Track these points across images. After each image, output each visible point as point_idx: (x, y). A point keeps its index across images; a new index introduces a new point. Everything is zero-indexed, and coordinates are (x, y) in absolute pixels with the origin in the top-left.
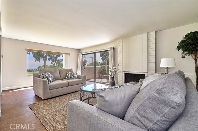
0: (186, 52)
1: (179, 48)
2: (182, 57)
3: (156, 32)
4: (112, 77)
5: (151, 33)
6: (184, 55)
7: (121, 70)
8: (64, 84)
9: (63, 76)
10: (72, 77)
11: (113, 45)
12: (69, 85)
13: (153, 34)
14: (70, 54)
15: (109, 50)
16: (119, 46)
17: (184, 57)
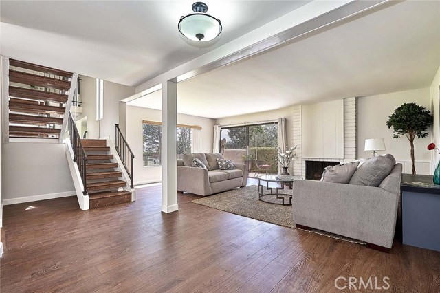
0: (399, 130)
1: (389, 124)
2: (394, 137)
3: (357, 98)
4: (284, 168)
5: (349, 100)
6: (396, 134)
7: (300, 156)
8: (220, 176)
9: (213, 165)
10: (228, 166)
11: (283, 115)
12: (228, 177)
13: (351, 102)
14: (201, 128)
15: (277, 123)
16: (294, 117)
17: (396, 137)
